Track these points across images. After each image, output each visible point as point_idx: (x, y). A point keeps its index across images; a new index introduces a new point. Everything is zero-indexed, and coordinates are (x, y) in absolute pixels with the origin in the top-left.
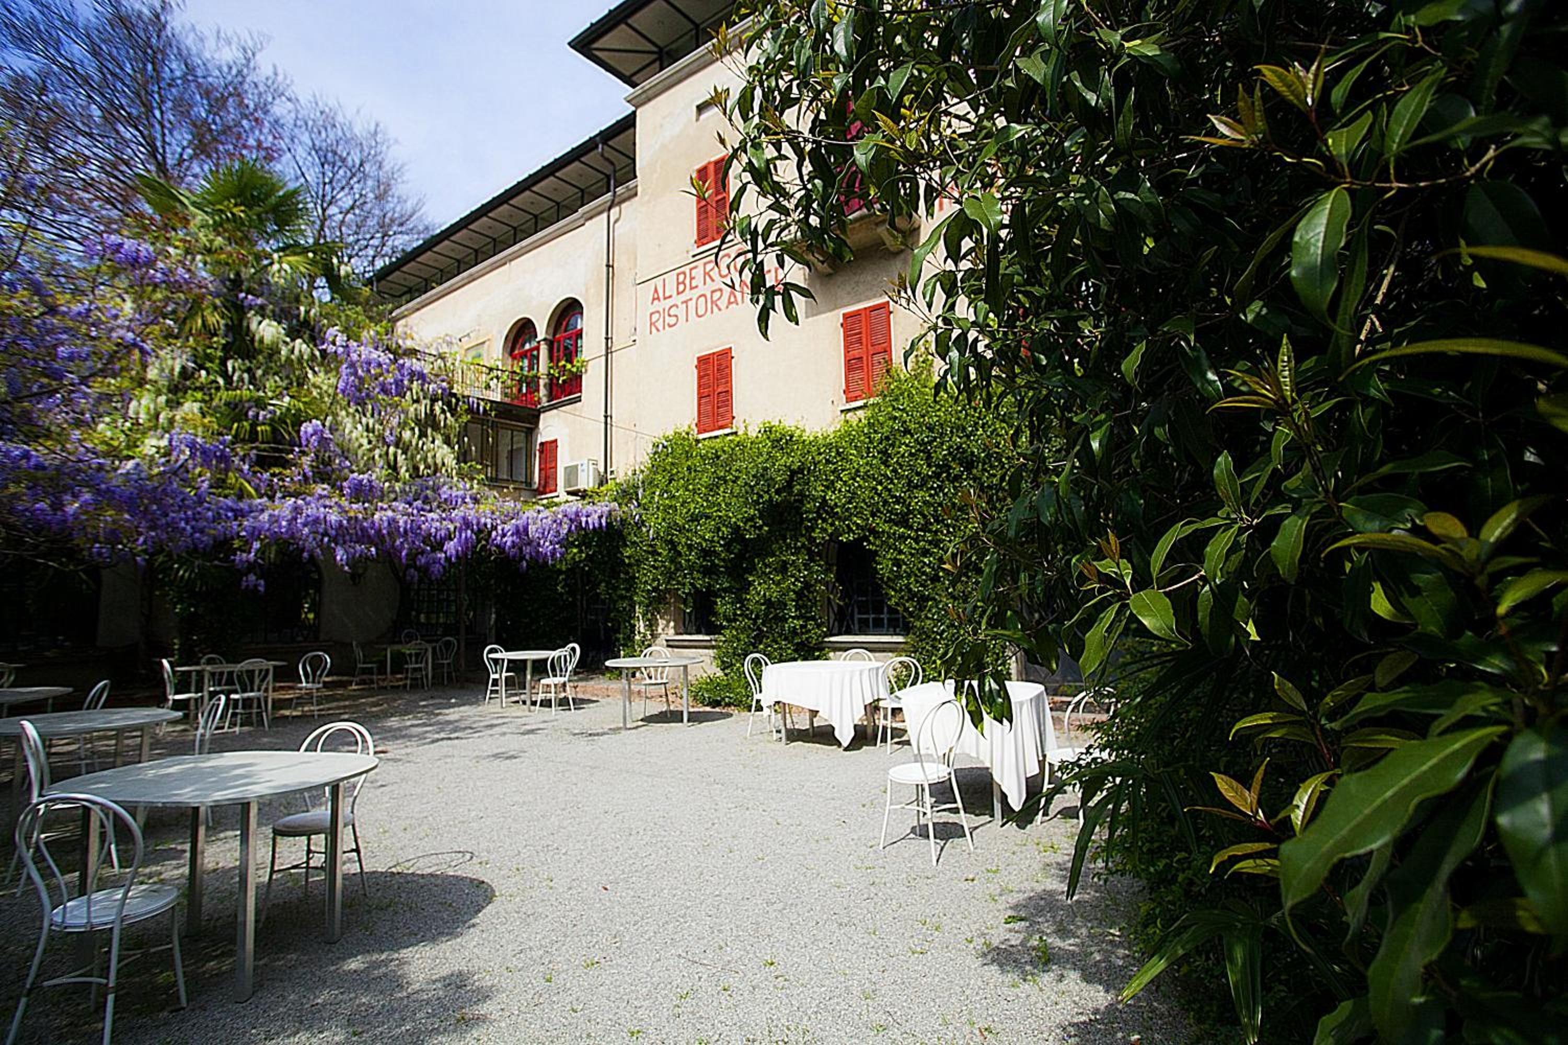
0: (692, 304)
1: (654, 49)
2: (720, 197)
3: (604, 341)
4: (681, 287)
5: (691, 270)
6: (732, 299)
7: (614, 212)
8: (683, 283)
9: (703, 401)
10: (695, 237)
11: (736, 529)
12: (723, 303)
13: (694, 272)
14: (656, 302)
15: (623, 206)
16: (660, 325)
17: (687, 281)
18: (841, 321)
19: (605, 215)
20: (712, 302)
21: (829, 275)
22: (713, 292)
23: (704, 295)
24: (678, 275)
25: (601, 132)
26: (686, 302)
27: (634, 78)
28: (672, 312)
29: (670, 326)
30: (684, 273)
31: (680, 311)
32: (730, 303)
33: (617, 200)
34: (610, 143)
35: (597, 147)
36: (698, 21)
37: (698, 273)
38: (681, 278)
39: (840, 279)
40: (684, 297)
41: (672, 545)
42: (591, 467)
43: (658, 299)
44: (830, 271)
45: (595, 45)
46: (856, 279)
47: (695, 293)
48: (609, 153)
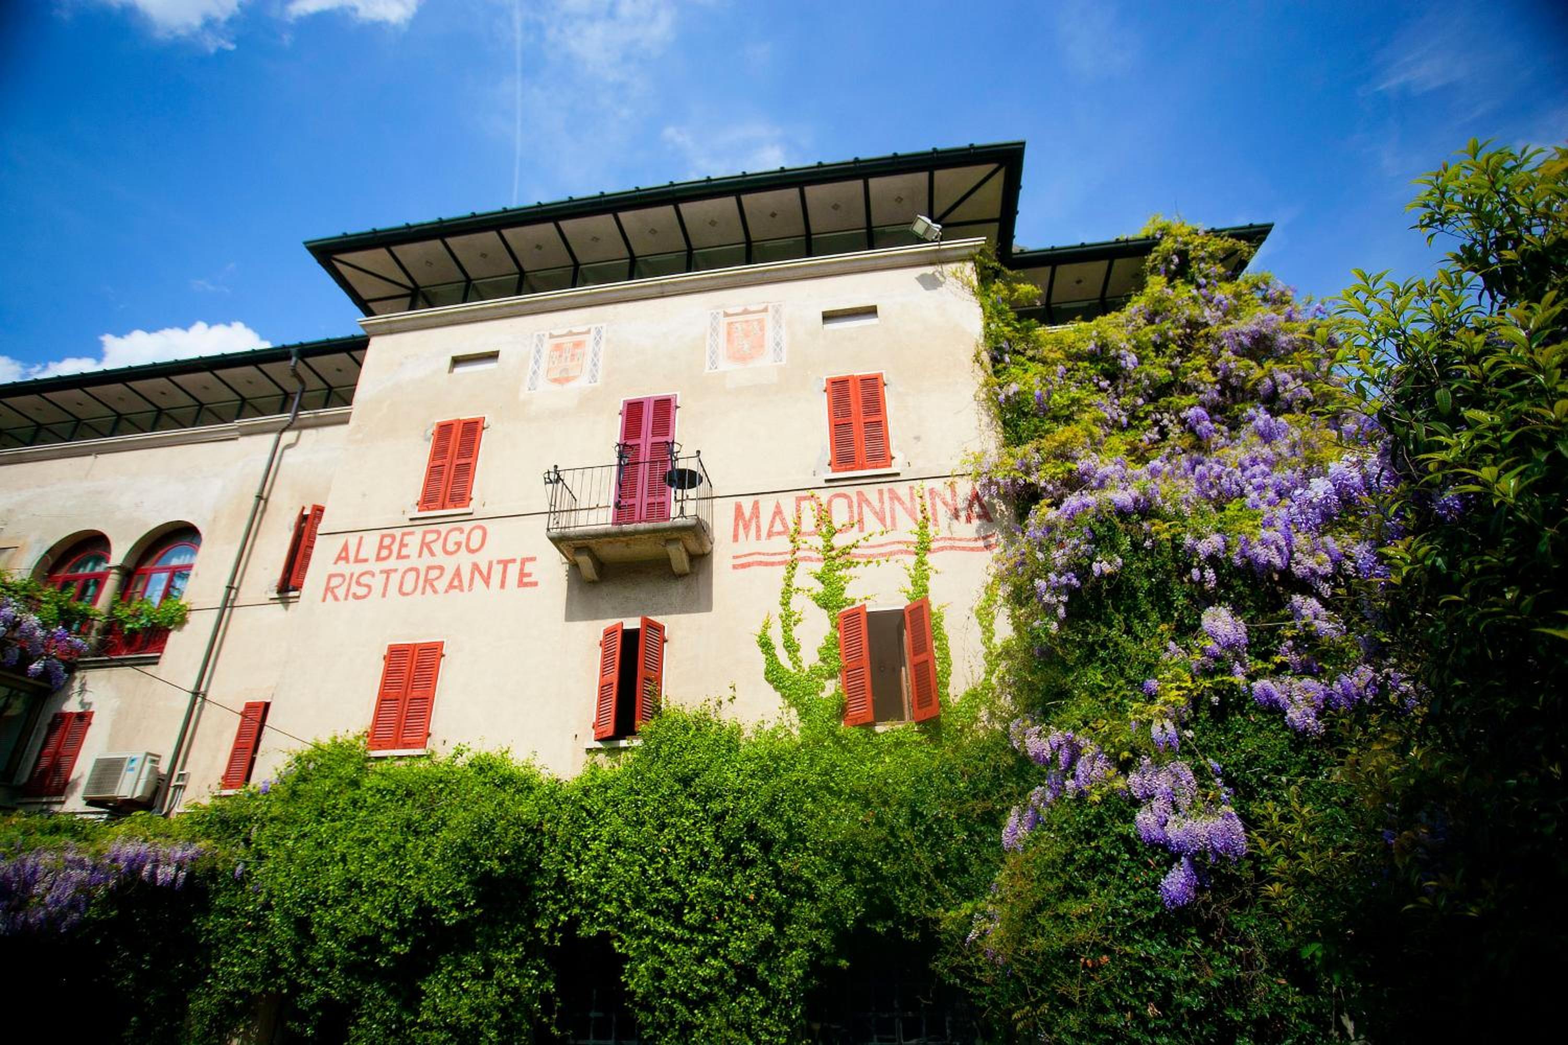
0: (395, 578)
1: (410, 284)
2: (463, 461)
3: (224, 590)
4: (384, 553)
5: (404, 534)
6: (456, 583)
7: (288, 437)
8: (389, 548)
9: (388, 704)
10: (419, 498)
11: (424, 910)
12: (441, 585)
13: (407, 539)
14: (342, 563)
15: (306, 433)
16: (340, 593)
17: (395, 547)
18: (601, 638)
19: (272, 437)
20: (426, 581)
21: (593, 583)
22: (429, 568)
23: (416, 570)
24: (383, 537)
25: (302, 345)
26: (388, 572)
27: (372, 305)
28: (363, 580)
29: (356, 597)
30: (393, 538)
31: (377, 583)
32: (451, 586)
33: (296, 424)
34: (308, 360)
35: (290, 358)
36: (472, 276)
37: (414, 542)
38: (387, 541)
39: (605, 589)
40: (385, 565)
41: (302, 925)
42: (148, 766)
43: (346, 559)
44: (596, 578)
45: (339, 257)
46: (627, 594)
47: (403, 565)
48: (302, 369)
